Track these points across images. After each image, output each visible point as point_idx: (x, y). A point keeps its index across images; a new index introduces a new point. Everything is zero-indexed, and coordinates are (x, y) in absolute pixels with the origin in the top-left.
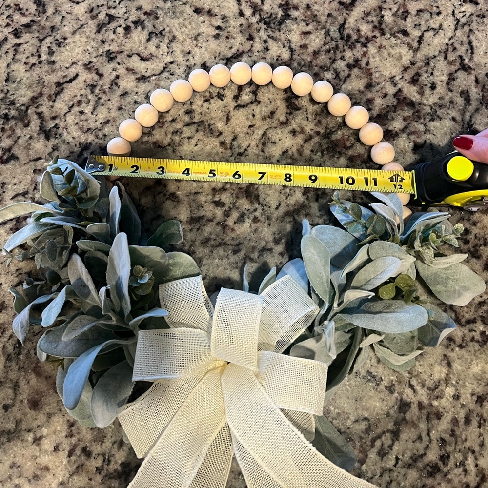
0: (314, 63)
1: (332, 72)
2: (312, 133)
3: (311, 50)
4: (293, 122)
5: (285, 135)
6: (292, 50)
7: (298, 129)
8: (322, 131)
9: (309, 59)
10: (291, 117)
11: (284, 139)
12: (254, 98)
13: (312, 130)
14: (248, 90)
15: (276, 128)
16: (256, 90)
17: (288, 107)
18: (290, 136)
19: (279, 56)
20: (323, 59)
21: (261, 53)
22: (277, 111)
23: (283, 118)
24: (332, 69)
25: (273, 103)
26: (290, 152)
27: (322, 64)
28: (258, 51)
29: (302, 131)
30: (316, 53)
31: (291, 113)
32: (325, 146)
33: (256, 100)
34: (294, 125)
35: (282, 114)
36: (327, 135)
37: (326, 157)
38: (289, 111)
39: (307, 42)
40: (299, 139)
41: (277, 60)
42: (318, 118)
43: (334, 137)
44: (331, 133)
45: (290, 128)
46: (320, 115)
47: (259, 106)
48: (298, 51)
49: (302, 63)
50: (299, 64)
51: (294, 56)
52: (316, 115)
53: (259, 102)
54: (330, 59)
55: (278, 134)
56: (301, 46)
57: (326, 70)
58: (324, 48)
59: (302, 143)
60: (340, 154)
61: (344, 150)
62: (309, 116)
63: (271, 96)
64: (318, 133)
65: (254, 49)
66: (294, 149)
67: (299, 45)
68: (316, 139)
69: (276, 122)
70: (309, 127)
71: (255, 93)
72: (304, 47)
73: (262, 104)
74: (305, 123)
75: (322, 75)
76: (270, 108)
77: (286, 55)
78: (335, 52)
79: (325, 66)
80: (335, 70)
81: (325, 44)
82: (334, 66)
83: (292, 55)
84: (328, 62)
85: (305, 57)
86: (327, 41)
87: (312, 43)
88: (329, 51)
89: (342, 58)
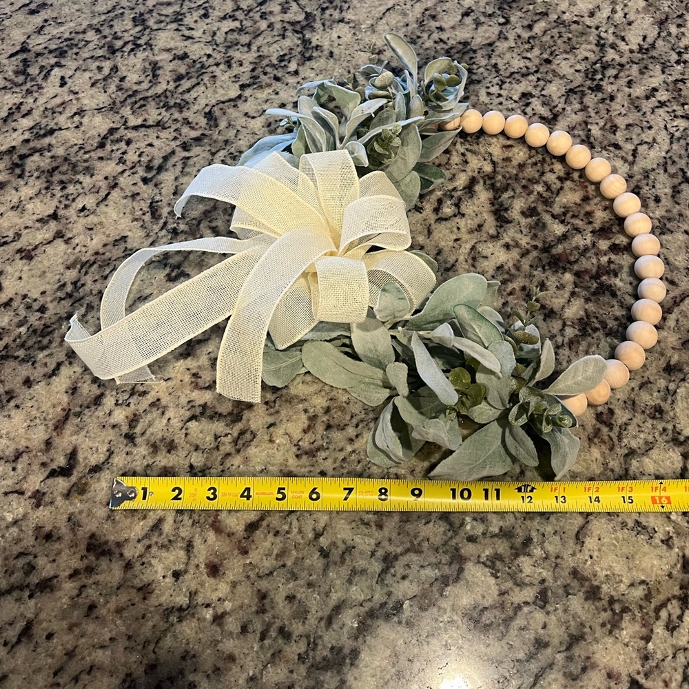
0: (521, 175)
1: (542, 184)
2: (528, 247)
3: (515, 163)
4: (505, 235)
5: (497, 249)
6: (494, 163)
7: (511, 243)
8: (540, 245)
9: (515, 172)
10: (502, 230)
11: (497, 254)
12: (457, 211)
13: (528, 244)
14: (449, 203)
15: (485, 241)
16: (459, 203)
17: (497, 220)
18: (503, 250)
19: (480, 169)
20: (531, 172)
21: (460, 166)
22: (486, 224)
23: (492, 231)
24: (541, 181)
25: (479, 216)
26: (506, 267)
27: (530, 177)
28: (456, 164)
29: (517, 245)
30: (521, 166)
31: (501, 227)
32: (545, 261)
33: (459, 213)
34: (506, 239)
35: (490, 227)
36: (546, 249)
37: (549, 273)
38: (499, 224)
39: (510, 155)
40: (515, 253)
41: (479, 172)
42: (533, 231)
43: (554, 251)
44: (551, 247)
45: (502, 242)
46: (535, 228)
47: (464, 219)
48: (501, 164)
49: (508, 175)
50: (504, 177)
51: (497, 169)
52: (531, 228)
53: (463, 215)
54: (538, 171)
55: (489, 248)
56: (503, 159)
57: (535, 183)
58: (529, 161)
59: (518, 257)
60: (565, 270)
61: (568, 265)
62: (523, 229)
63: (476, 209)
64: (536, 247)
65: (451, 161)
66: (510, 264)
67: (501, 158)
68: (535, 253)
69: (485, 235)
70: (524, 241)
71: (457, 205)
72: (507, 160)
73: (466, 216)
74: (518, 236)
75: (531, 187)
76: (477, 221)
77: (488, 168)
78: (542, 165)
79: (533, 178)
80: (545, 183)
81: (530, 157)
82: (544, 178)
83: (495, 167)
84: (537, 175)
85: (510, 170)
86: (532, 154)
87: (516, 156)
88: (536, 164)
89: (552, 171)
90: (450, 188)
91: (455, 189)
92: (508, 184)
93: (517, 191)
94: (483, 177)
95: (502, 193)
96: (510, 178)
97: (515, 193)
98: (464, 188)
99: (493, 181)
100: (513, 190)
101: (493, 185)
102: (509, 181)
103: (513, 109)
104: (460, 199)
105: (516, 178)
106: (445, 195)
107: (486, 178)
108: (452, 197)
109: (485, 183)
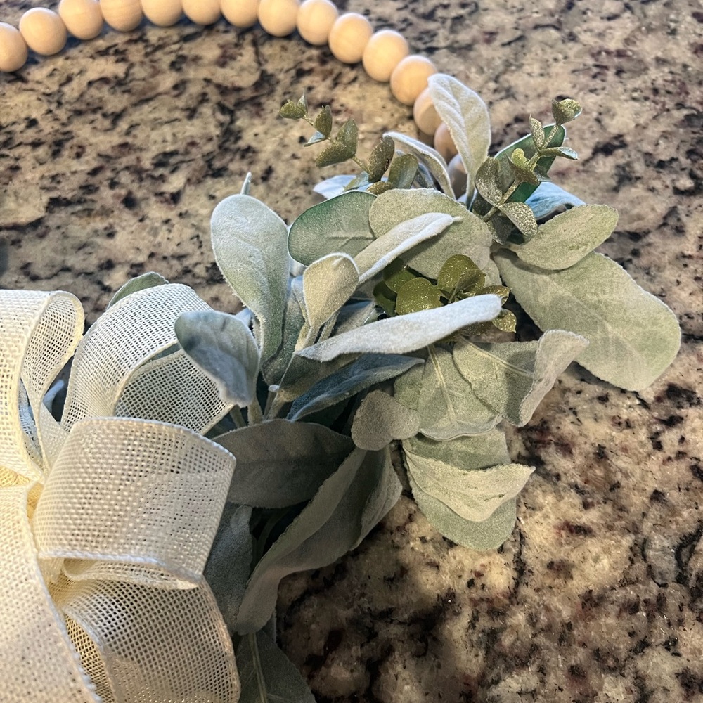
1: (629, 681)
3: (578, 585)
6: (521, 569)
9: (566, 613)
12: (366, 685)
14: (356, 651)
16: (381, 661)
19: (479, 575)
20: (610, 629)
21: (430, 548)
24: (629, 670)
27: (603, 645)
28: (423, 540)
30: (591, 602)
39: (574, 557)
41: (471, 583)
48: (539, 575)
49: (543, 619)
50: (532, 620)
51: (525, 591)
54: (632, 634)
56: (551, 565)
57: (611, 670)
58: (619, 594)
67: (547, 558)
71: (373, 668)
72: (561, 569)
75: (593, 680)
77: (500, 578)
78: (651, 617)
79: (611, 653)
80: (640, 680)
81: (626, 582)
82: (640, 664)
83: (518, 583)
84: (623, 645)
85: (556, 602)
86: (633, 574)
87: (588, 568)
88: (632, 608)
89: (671, 646)
90: (381, 606)
91: (387, 615)
92: (535, 648)
93: (552, 680)
94: (475, 603)
95: (509, 670)
96: (548, 629)
97: (543, 681)
98: (413, 620)
99: (498, 623)
100: (542, 671)
101: (492, 636)
102: (541, 640)
103: (628, 425)
104: (388, 651)
105: (564, 636)
106: (355, 622)
107: (485, 606)
108: (372, 635)
109: (472, 625)
